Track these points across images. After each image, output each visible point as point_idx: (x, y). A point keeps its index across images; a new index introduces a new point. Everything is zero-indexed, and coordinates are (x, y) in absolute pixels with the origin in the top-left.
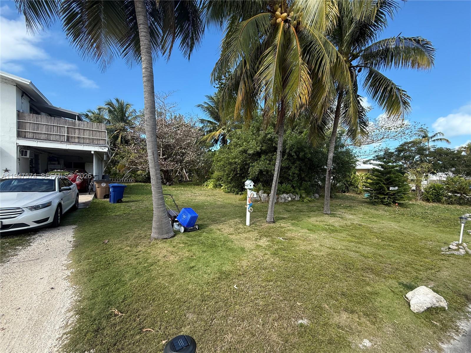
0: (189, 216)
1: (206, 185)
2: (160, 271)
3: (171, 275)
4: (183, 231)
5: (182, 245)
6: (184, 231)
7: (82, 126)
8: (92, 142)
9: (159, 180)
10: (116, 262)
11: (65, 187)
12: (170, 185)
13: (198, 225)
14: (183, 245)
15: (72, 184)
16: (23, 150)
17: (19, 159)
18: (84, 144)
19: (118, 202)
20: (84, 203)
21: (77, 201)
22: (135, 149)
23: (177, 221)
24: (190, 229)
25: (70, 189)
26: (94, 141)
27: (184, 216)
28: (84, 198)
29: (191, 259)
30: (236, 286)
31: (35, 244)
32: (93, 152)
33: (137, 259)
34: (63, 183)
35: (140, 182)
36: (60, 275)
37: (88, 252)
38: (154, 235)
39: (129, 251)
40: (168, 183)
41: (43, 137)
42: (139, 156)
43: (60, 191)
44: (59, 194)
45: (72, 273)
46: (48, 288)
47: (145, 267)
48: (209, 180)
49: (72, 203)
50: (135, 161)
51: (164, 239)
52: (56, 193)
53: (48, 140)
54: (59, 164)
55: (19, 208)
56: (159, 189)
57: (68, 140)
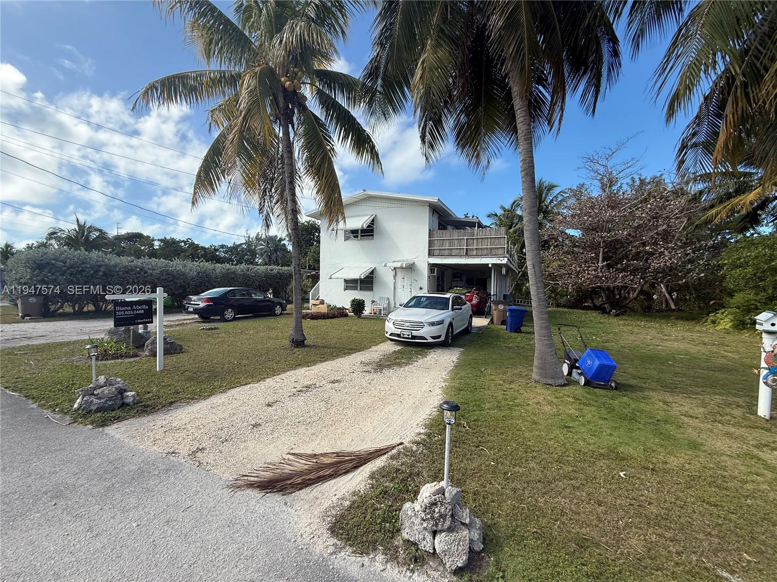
0: (597, 362)
1: (714, 322)
2: (523, 415)
3: (535, 423)
4: (583, 382)
5: (571, 400)
6: (585, 385)
7: (481, 234)
8: (490, 253)
9: (542, 301)
10: (482, 390)
11: (457, 307)
12: (617, 315)
13: (616, 383)
14: (573, 400)
15: (466, 304)
16: (432, 267)
17: (429, 277)
18: (481, 256)
19: (516, 331)
20: (478, 327)
21: (470, 323)
22: (554, 254)
23: (578, 368)
24: (597, 384)
25: (461, 309)
26: (493, 251)
27: (589, 362)
28: (479, 322)
29: (574, 419)
30: (624, 474)
31: (430, 357)
32: (490, 266)
33: (504, 394)
34: (457, 302)
35: (564, 306)
36: (438, 384)
37: (463, 374)
38: (535, 376)
39: (500, 385)
40: (614, 311)
41: (447, 252)
42: (559, 266)
43: (452, 311)
44: (451, 312)
45: (446, 385)
46: (428, 390)
47: (509, 405)
48: (723, 310)
49: (464, 325)
50: (553, 273)
51: (548, 384)
52: (449, 312)
53: (450, 255)
54: (461, 280)
55: (422, 323)
56: (542, 315)
57: (467, 254)
